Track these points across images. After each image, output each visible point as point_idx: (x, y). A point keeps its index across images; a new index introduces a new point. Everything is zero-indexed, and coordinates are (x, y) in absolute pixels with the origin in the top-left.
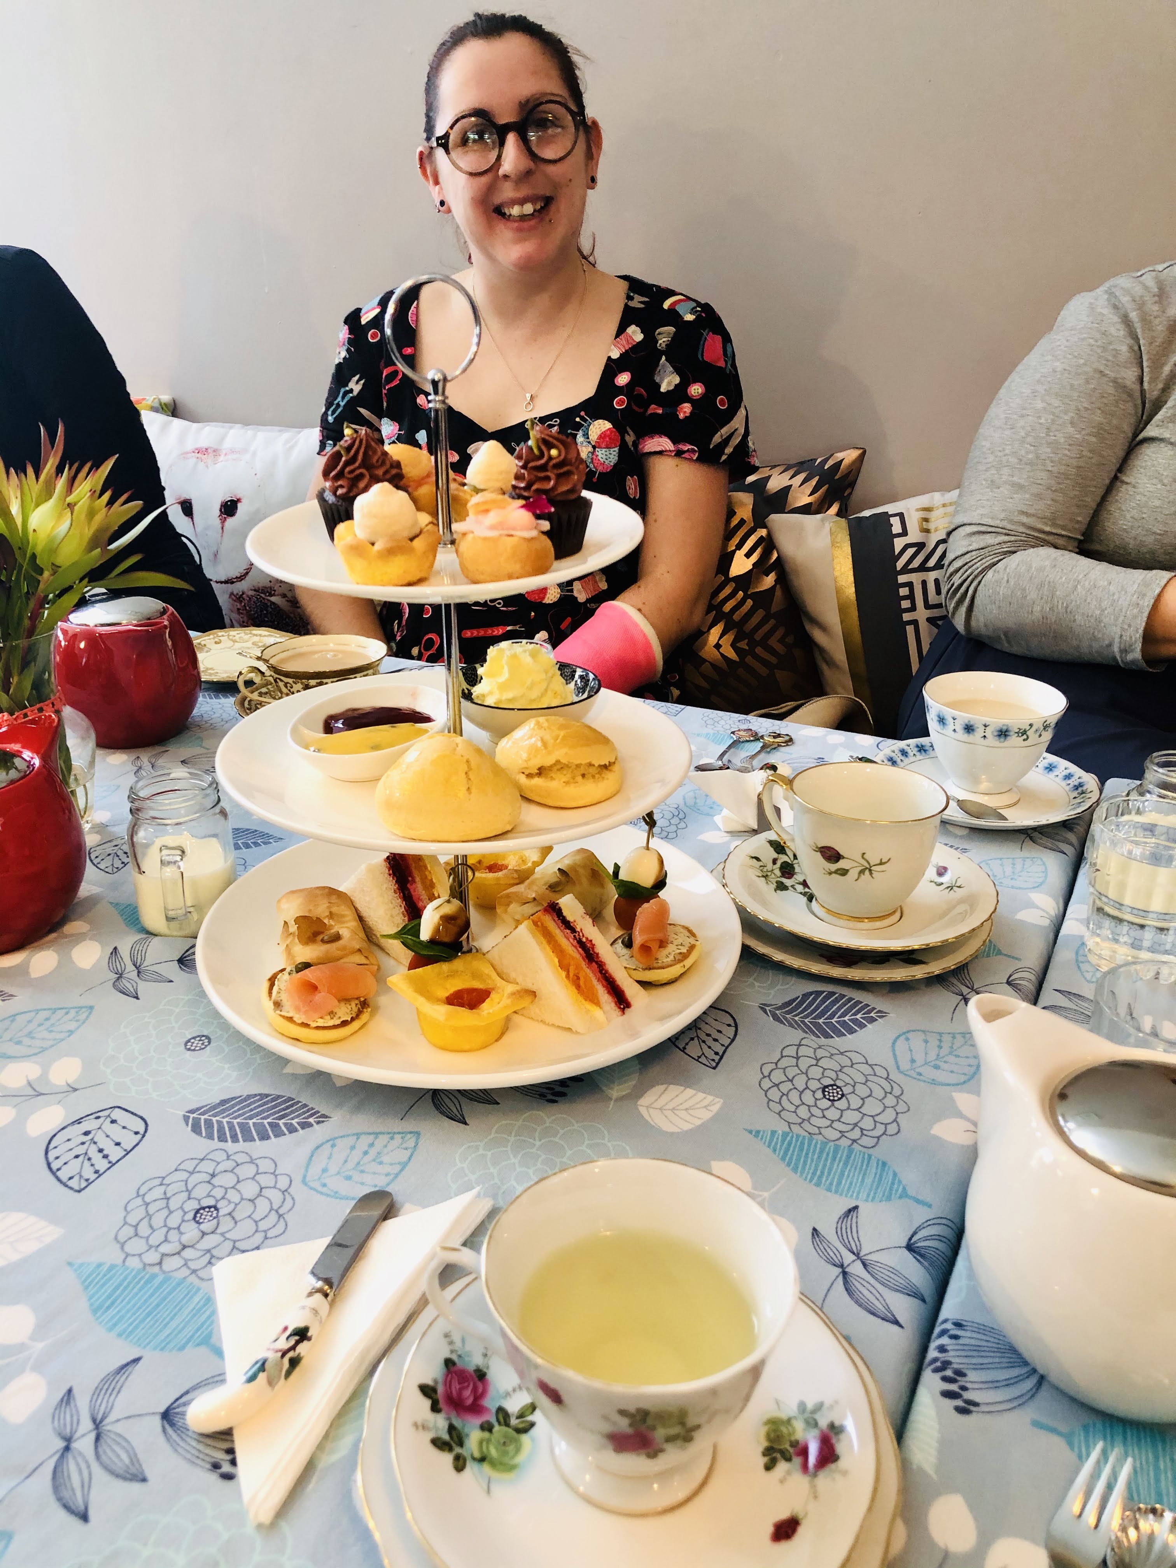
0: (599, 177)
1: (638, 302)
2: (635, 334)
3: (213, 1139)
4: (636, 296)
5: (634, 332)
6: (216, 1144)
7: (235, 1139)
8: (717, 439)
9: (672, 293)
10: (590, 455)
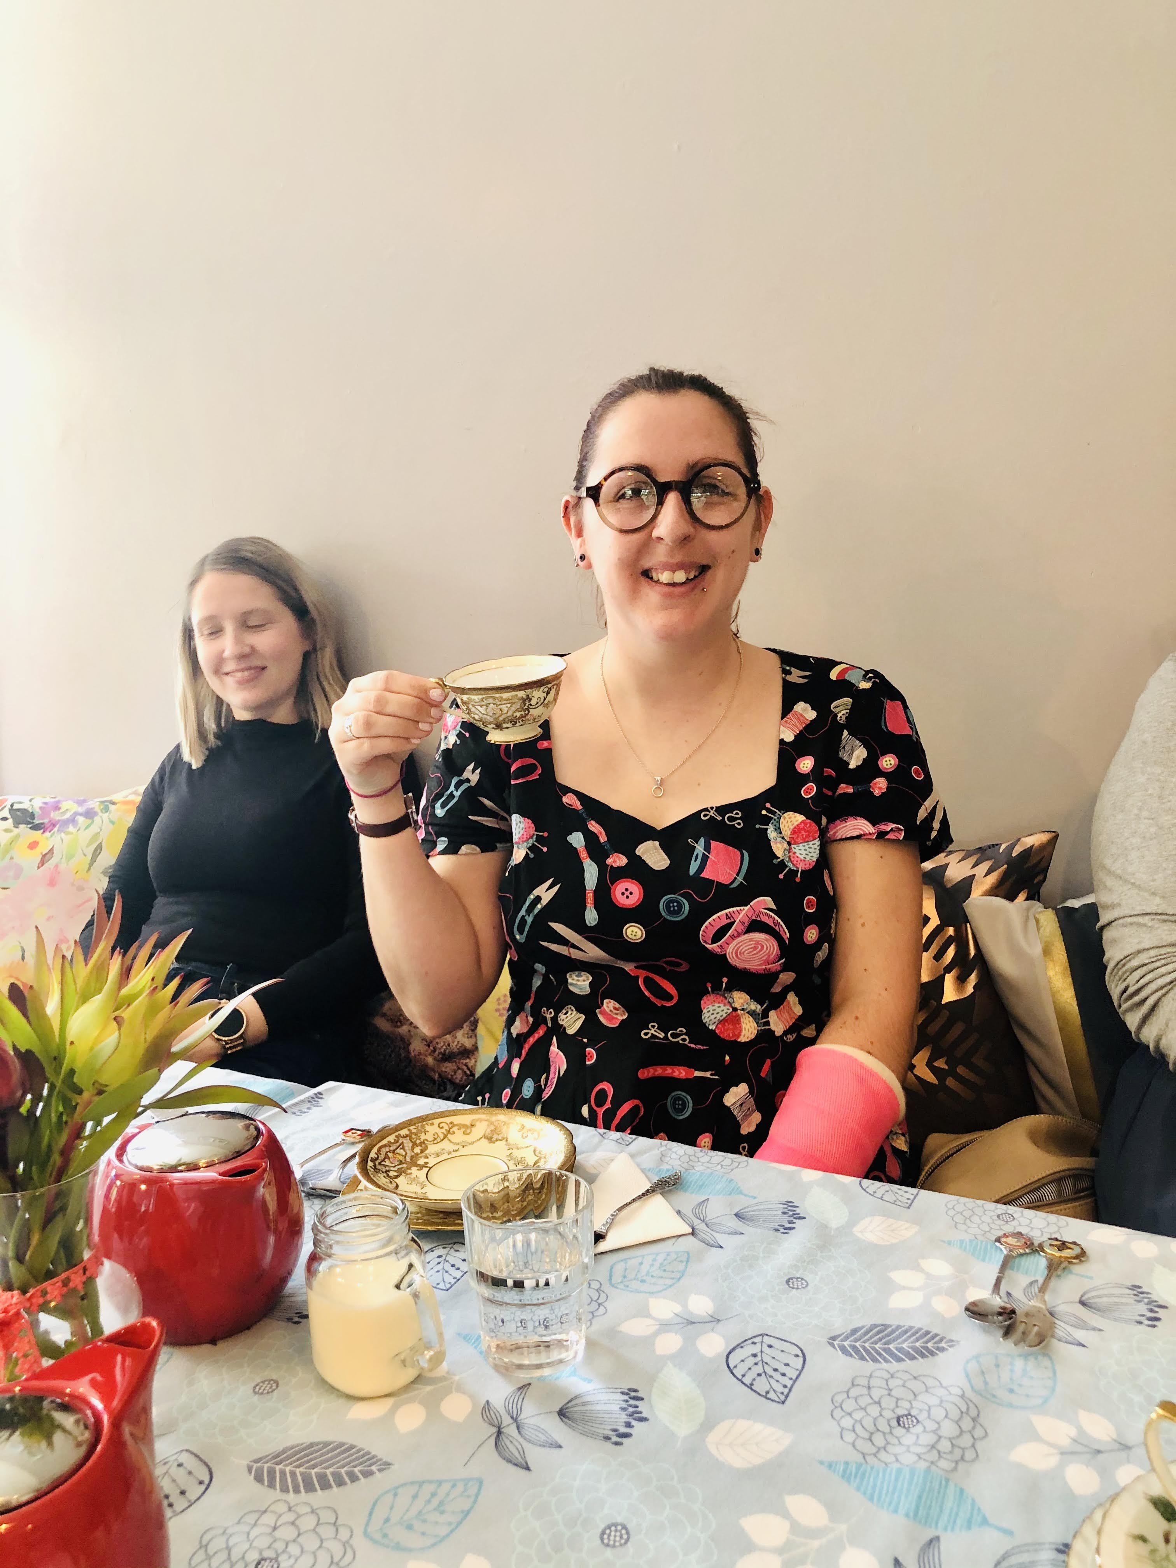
0: (765, 549)
1: (796, 676)
2: (805, 712)
3: (275, 1489)
4: (793, 669)
5: (805, 710)
6: (277, 1494)
7: (297, 1491)
8: (922, 814)
9: (835, 663)
10: (787, 852)
